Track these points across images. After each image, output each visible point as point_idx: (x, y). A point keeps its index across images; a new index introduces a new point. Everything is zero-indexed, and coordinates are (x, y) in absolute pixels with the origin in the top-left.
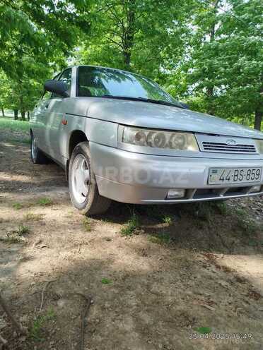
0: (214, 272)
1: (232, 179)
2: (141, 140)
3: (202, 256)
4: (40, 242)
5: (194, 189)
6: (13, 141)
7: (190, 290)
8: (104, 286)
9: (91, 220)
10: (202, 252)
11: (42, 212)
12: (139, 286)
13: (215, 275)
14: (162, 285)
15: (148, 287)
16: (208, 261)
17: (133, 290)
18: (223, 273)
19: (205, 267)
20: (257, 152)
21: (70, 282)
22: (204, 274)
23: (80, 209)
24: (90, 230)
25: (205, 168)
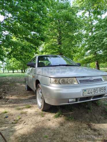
0: (89, 132)
1: (93, 93)
2: (57, 82)
3: (86, 125)
4: (25, 122)
5: (78, 98)
6: (20, 82)
7: (78, 139)
8: (45, 139)
9: (44, 112)
10: (86, 123)
11: (26, 111)
12: (58, 138)
13: (89, 133)
14: (67, 137)
15: (62, 138)
16: (88, 127)
17: (56, 140)
18: (93, 132)
19: (86, 129)
20: (103, 81)
21: (33, 138)
22: (85, 133)
23: (40, 108)
24: (43, 117)
25: (81, 90)
